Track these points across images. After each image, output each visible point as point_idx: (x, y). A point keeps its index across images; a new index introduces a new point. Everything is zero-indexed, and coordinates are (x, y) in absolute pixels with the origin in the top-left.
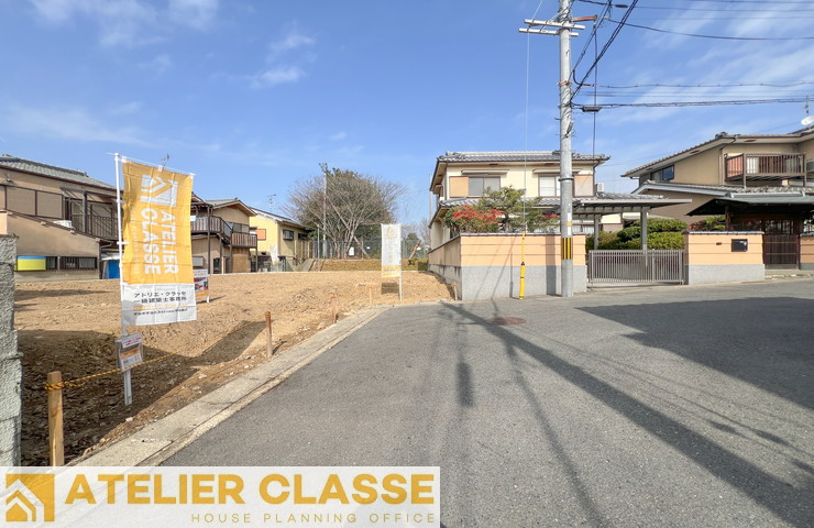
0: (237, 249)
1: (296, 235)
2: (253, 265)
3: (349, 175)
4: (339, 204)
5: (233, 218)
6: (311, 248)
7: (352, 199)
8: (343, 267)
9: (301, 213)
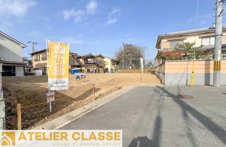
0: (101, 67)
1: (115, 63)
2: (104, 71)
3: (130, 45)
4: (127, 54)
5: (99, 59)
6: (119, 67)
7: (131, 52)
8: (128, 72)
9: (117, 57)
